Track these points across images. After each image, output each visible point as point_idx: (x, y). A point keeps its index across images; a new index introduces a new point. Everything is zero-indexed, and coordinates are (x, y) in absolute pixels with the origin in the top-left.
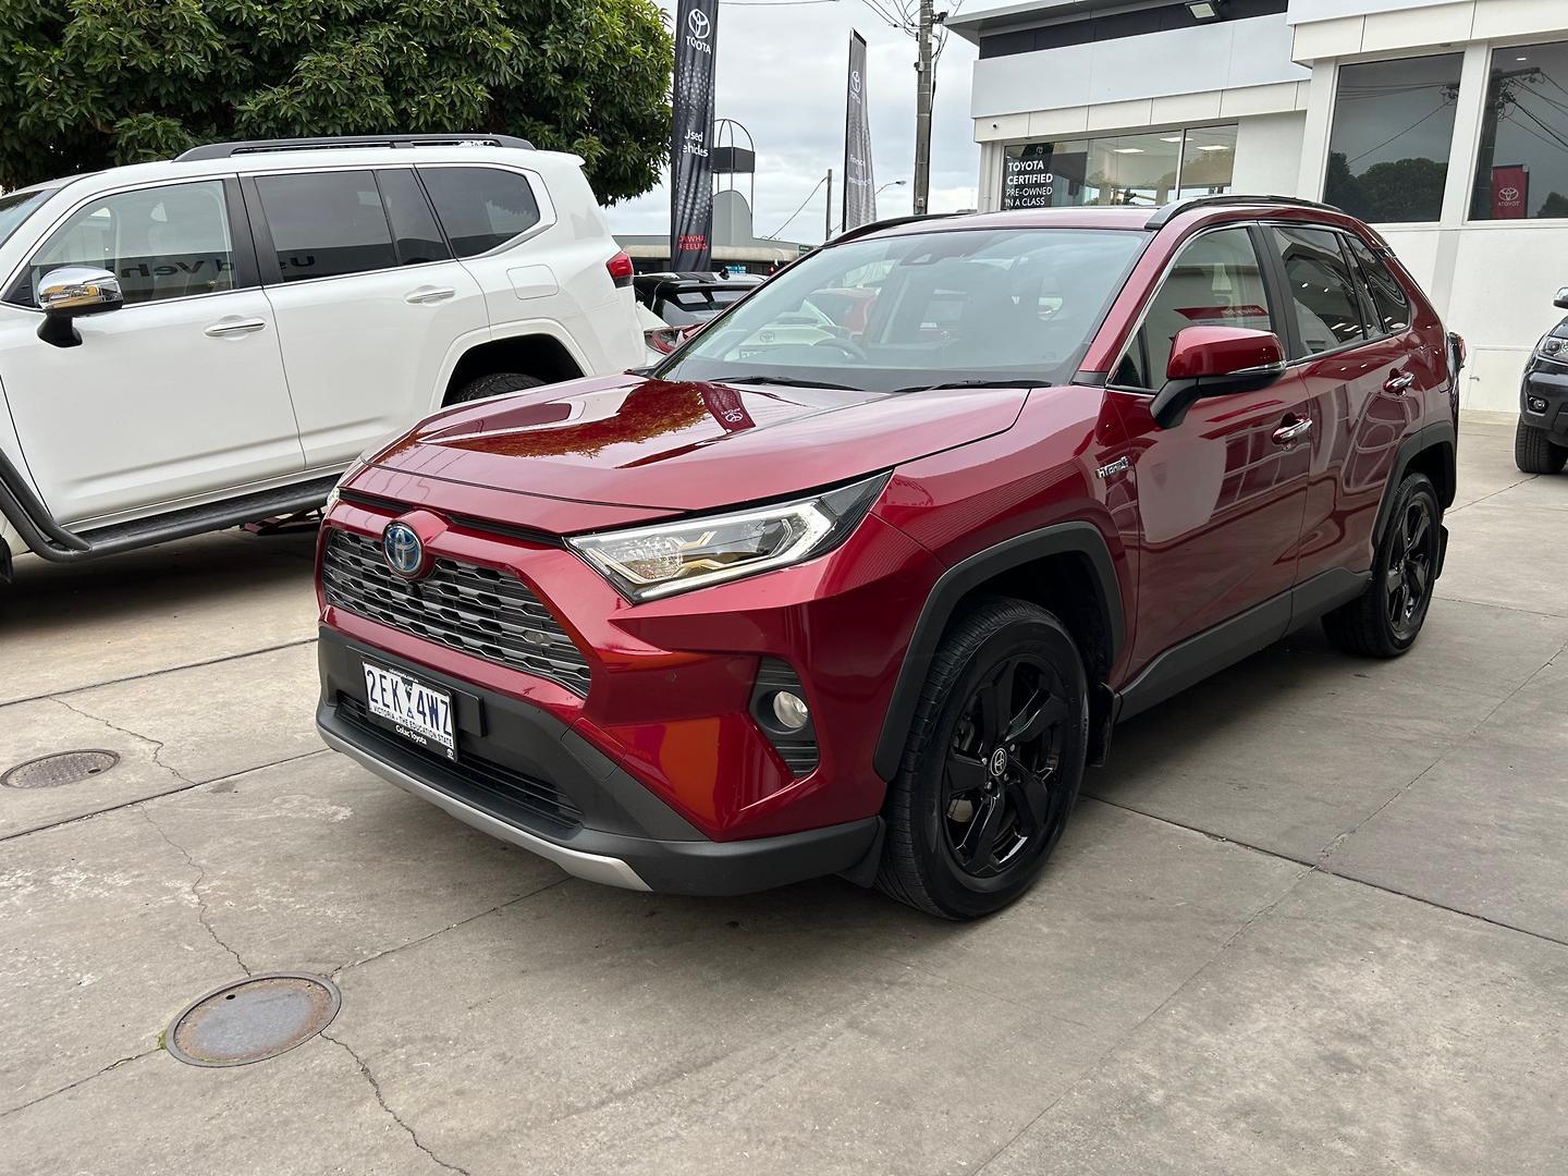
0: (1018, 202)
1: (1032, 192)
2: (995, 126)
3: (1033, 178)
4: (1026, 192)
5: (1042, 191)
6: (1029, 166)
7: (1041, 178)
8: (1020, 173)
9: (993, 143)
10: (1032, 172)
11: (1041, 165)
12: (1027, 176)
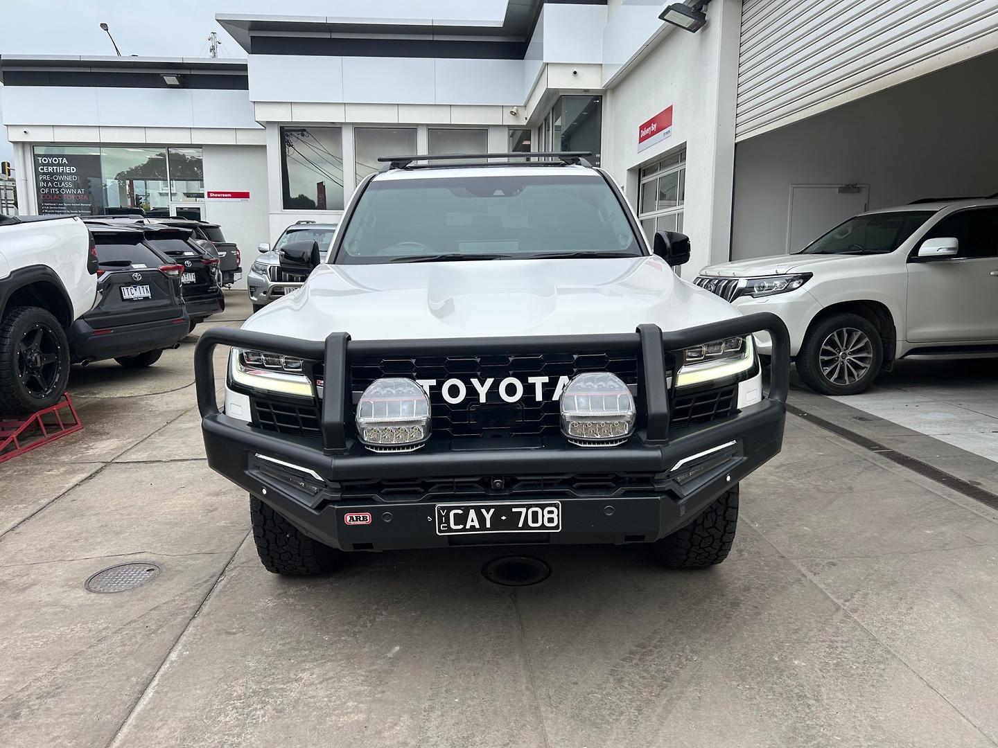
0: (50, 184)
1: (61, 178)
2: (25, 132)
3: (61, 169)
4: (56, 178)
5: (69, 178)
6: (55, 161)
7: (67, 170)
8: (48, 165)
9: (23, 144)
10: (59, 165)
11: (65, 161)
12: (55, 168)
